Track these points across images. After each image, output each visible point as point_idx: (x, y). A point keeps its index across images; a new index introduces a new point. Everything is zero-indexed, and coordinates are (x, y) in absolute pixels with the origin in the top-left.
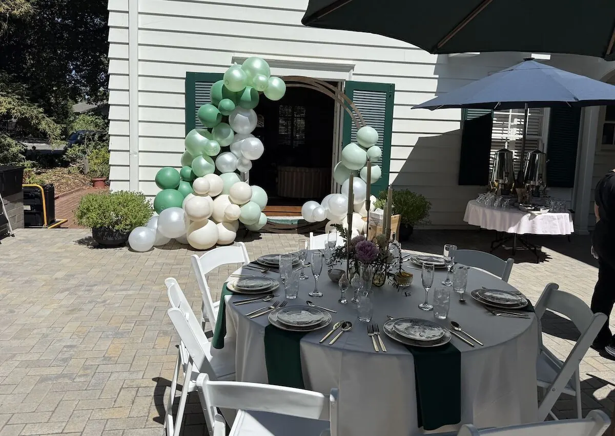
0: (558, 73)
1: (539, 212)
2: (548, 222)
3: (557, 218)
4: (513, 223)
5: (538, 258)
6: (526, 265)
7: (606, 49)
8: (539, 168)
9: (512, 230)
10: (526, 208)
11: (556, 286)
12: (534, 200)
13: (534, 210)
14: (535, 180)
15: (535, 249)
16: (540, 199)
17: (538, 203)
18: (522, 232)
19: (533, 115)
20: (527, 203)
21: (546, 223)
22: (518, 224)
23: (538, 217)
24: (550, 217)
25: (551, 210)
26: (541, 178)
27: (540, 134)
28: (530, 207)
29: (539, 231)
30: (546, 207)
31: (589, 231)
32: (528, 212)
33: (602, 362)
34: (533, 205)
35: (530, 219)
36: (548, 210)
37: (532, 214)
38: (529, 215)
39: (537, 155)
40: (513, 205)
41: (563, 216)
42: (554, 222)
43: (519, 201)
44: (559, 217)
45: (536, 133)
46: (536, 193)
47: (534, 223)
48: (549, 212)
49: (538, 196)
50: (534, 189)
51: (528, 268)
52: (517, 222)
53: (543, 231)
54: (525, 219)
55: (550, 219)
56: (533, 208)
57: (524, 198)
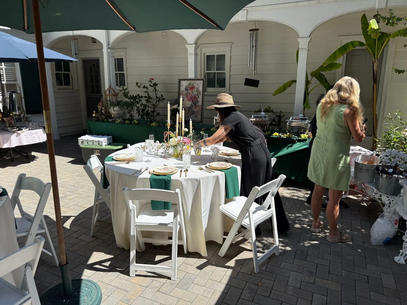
0: (14, 39)
1: (22, 131)
2: (29, 137)
3: (34, 133)
4: (6, 142)
5: (29, 159)
6: (22, 166)
7: (24, 26)
8: (17, 103)
9: (6, 146)
10: (13, 130)
11: (24, 175)
12: (18, 124)
13: (19, 130)
14: (16, 111)
15: (27, 155)
16: (22, 123)
17: (21, 125)
18: (13, 146)
19: (7, 67)
20: (13, 127)
21: (28, 137)
22: (9, 141)
23: (22, 135)
24: (30, 133)
25: (30, 129)
26: (20, 109)
27: (16, 80)
28: (15, 129)
29: (25, 143)
30: (27, 127)
31: (60, 137)
32: (14, 132)
33: (68, 207)
34: (17, 127)
35: (17, 137)
36: (28, 129)
37: (17, 133)
38: (16, 134)
39: (14, 95)
40: (4, 129)
41: (39, 131)
42: (34, 136)
43: (8, 126)
44: (36, 132)
45: (13, 80)
46: (19, 119)
47: (20, 138)
48: (29, 130)
49: (21, 121)
50: (17, 117)
51: (23, 167)
52: (8, 140)
53: (28, 143)
54: (14, 136)
55: (30, 134)
56: (18, 129)
57: (10, 124)
